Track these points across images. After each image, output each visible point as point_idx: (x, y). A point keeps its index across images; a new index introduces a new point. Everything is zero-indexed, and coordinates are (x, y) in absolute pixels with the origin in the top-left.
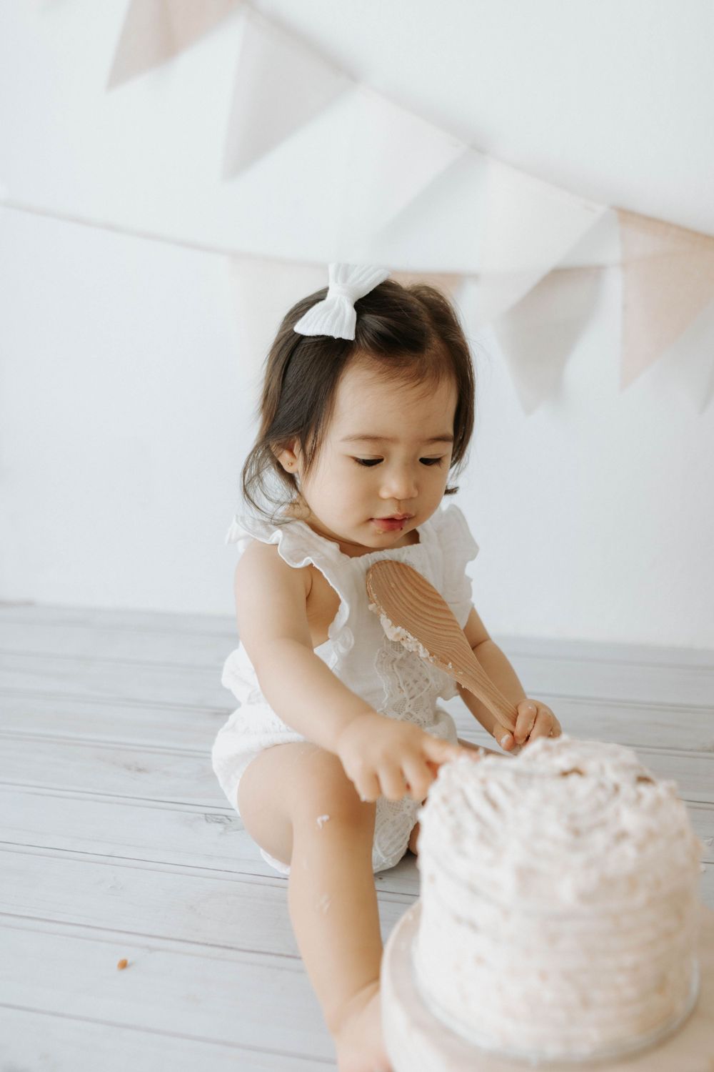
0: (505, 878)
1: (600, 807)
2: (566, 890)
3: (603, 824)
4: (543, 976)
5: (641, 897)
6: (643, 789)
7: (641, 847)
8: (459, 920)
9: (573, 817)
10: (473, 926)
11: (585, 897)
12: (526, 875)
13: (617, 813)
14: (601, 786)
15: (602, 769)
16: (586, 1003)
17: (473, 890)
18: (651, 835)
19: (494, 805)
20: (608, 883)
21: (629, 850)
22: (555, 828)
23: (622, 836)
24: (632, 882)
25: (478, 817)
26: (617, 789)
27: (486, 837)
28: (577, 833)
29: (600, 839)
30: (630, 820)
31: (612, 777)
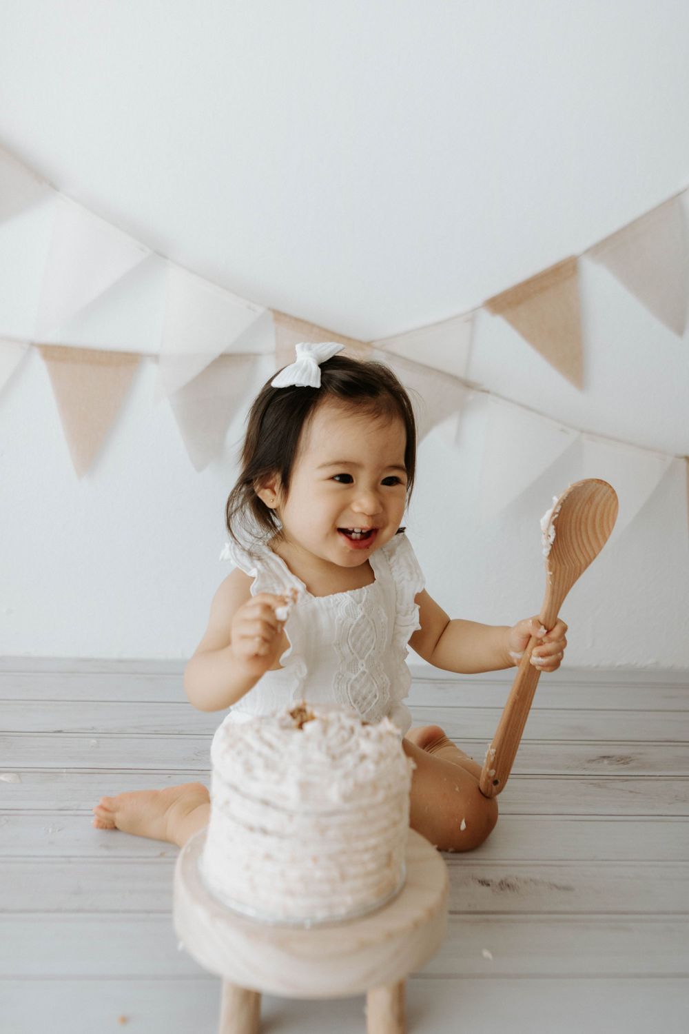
0: (290, 790)
1: (344, 741)
2: (334, 794)
3: (349, 751)
4: (315, 859)
5: (381, 795)
6: (369, 728)
7: (377, 763)
8: (251, 829)
9: (329, 748)
10: (265, 832)
11: (346, 798)
12: (304, 787)
13: (358, 745)
14: (342, 728)
15: (339, 719)
16: (343, 877)
17: (266, 803)
18: (381, 757)
19: (270, 746)
20: (359, 787)
21: (370, 766)
22: (319, 757)
23: (363, 758)
24: (375, 786)
25: (260, 754)
26: (352, 730)
27: (269, 766)
28: (334, 758)
29: (350, 760)
30: (367, 747)
31: (348, 722)
